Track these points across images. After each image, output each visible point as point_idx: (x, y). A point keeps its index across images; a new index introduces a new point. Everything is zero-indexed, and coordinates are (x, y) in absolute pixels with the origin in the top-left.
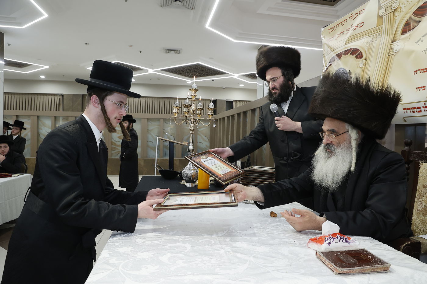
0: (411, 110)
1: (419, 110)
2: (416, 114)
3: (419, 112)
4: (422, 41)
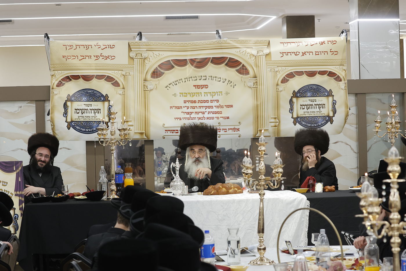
0: (171, 132)
1: (177, 131)
2: (174, 134)
3: (176, 133)
4: (170, 87)
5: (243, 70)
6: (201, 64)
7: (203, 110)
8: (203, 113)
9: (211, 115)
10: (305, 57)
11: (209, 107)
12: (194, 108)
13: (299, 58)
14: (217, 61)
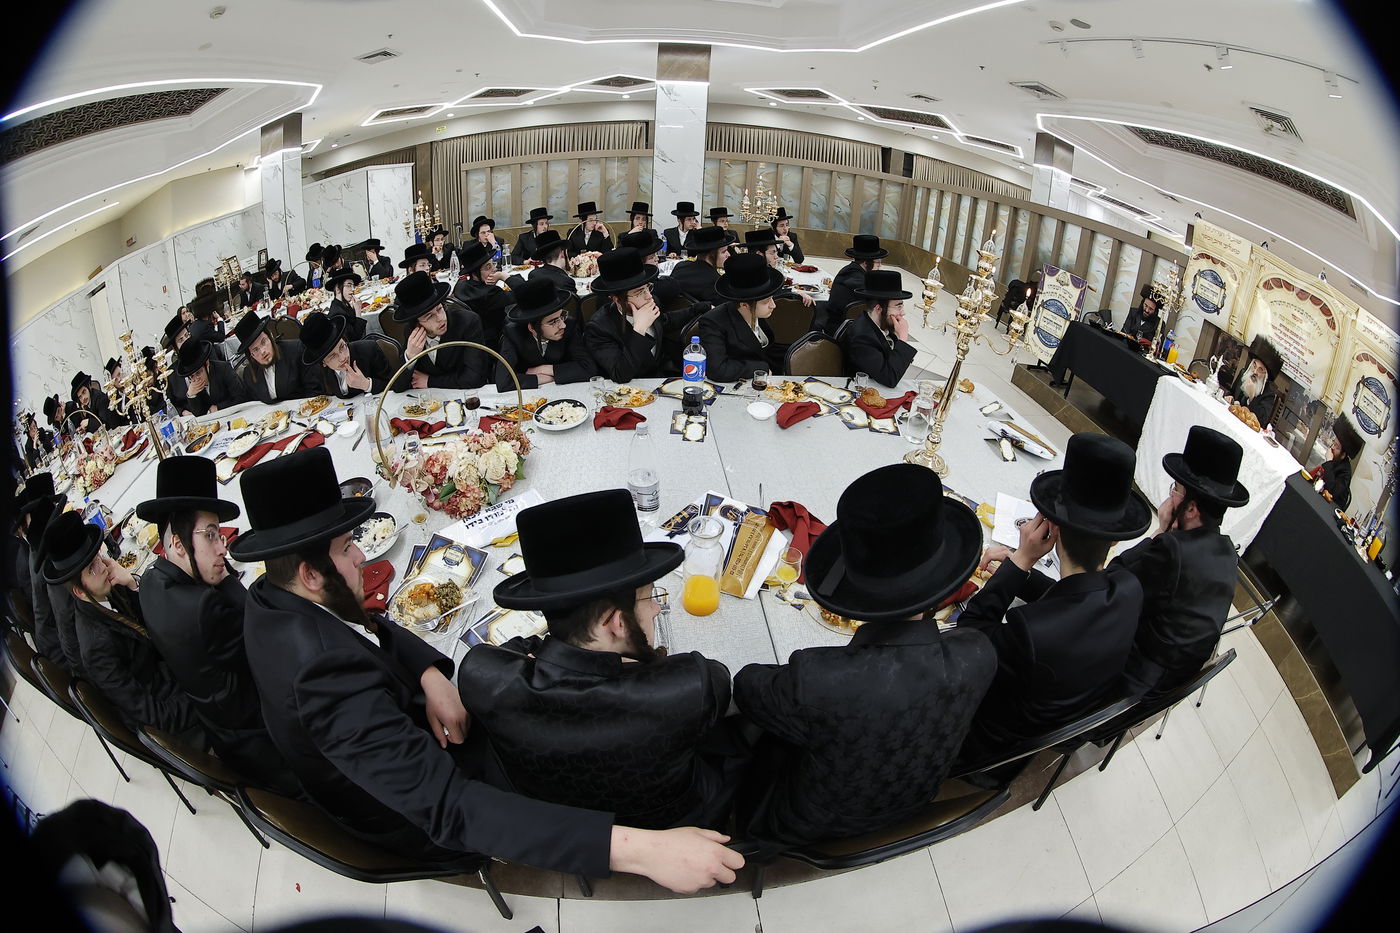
4: (1274, 304)
5: (1332, 324)
6: (1302, 295)
7: (1291, 342)
8: (1290, 345)
9: (1295, 351)
10: (1380, 345)
11: (1297, 343)
12: (1285, 335)
13: (1376, 342)
14: (1315, 301)
